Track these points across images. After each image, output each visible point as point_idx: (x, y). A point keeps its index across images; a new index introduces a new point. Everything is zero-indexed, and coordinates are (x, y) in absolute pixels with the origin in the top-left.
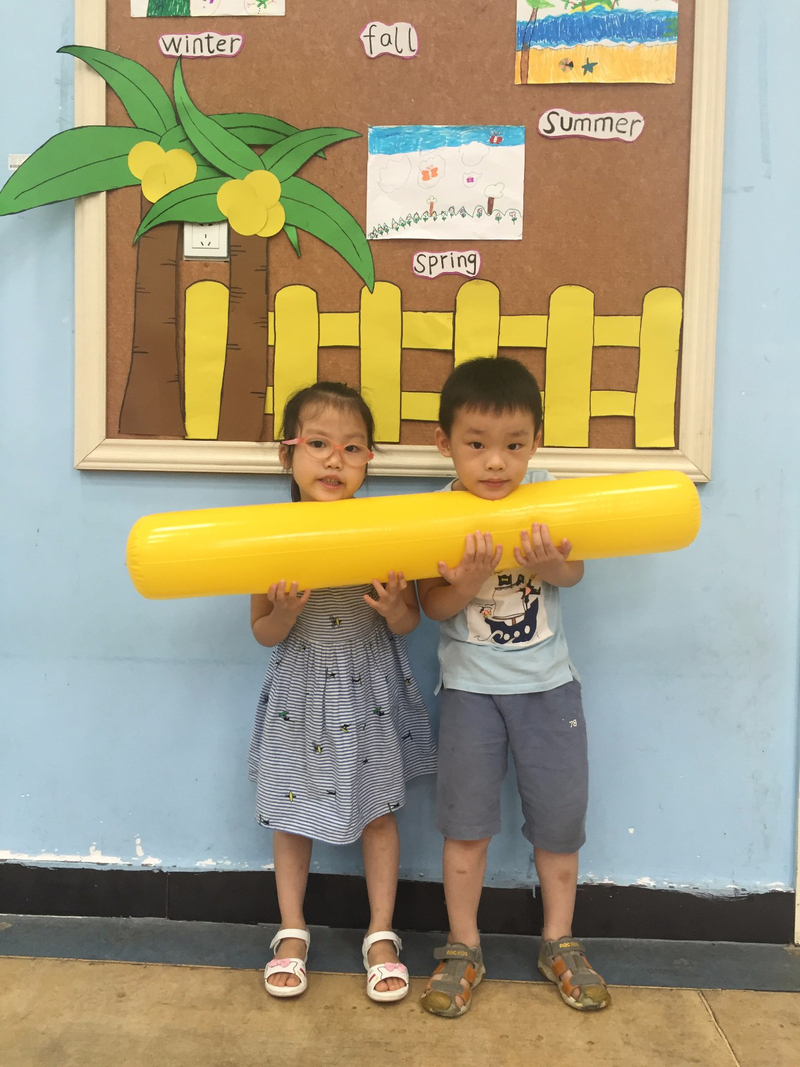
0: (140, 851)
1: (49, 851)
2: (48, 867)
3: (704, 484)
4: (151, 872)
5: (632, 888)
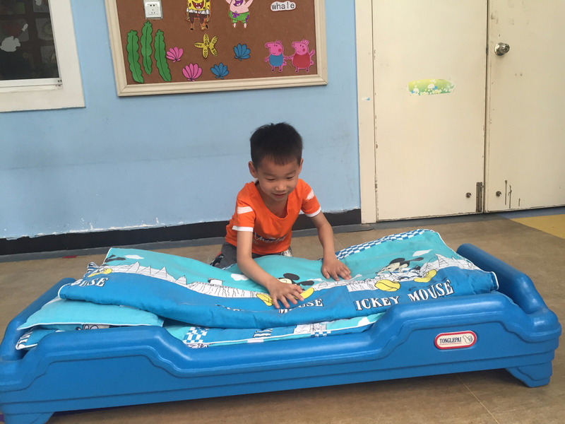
0: (158, 222)
3: (326, 85)
4: (163, 227)
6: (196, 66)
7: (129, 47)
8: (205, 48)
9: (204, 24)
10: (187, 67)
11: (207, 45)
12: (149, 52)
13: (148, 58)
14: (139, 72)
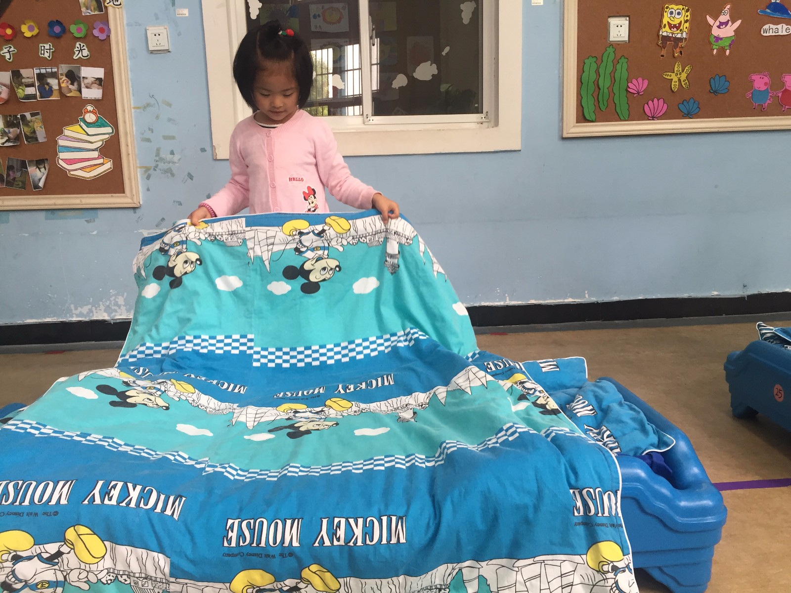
0: (587, 296)
1: (551, 299)
2: (552, 304)
4: (593, 303)
5: (784, 293)
6: (661, 101)
7: (585, 76)
8: (675, 79)
9: (678, 50)
10: (650, 102)
11: (678, 77)
12: (608, 83)
13: (606, 91)
14: (592, 108)
